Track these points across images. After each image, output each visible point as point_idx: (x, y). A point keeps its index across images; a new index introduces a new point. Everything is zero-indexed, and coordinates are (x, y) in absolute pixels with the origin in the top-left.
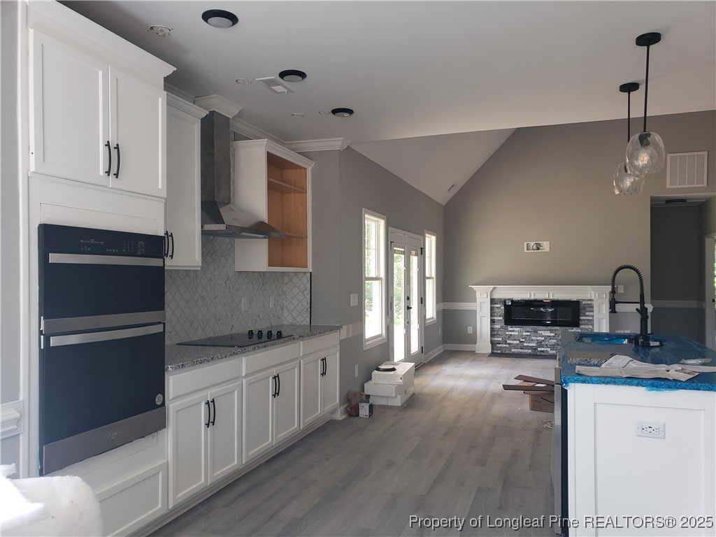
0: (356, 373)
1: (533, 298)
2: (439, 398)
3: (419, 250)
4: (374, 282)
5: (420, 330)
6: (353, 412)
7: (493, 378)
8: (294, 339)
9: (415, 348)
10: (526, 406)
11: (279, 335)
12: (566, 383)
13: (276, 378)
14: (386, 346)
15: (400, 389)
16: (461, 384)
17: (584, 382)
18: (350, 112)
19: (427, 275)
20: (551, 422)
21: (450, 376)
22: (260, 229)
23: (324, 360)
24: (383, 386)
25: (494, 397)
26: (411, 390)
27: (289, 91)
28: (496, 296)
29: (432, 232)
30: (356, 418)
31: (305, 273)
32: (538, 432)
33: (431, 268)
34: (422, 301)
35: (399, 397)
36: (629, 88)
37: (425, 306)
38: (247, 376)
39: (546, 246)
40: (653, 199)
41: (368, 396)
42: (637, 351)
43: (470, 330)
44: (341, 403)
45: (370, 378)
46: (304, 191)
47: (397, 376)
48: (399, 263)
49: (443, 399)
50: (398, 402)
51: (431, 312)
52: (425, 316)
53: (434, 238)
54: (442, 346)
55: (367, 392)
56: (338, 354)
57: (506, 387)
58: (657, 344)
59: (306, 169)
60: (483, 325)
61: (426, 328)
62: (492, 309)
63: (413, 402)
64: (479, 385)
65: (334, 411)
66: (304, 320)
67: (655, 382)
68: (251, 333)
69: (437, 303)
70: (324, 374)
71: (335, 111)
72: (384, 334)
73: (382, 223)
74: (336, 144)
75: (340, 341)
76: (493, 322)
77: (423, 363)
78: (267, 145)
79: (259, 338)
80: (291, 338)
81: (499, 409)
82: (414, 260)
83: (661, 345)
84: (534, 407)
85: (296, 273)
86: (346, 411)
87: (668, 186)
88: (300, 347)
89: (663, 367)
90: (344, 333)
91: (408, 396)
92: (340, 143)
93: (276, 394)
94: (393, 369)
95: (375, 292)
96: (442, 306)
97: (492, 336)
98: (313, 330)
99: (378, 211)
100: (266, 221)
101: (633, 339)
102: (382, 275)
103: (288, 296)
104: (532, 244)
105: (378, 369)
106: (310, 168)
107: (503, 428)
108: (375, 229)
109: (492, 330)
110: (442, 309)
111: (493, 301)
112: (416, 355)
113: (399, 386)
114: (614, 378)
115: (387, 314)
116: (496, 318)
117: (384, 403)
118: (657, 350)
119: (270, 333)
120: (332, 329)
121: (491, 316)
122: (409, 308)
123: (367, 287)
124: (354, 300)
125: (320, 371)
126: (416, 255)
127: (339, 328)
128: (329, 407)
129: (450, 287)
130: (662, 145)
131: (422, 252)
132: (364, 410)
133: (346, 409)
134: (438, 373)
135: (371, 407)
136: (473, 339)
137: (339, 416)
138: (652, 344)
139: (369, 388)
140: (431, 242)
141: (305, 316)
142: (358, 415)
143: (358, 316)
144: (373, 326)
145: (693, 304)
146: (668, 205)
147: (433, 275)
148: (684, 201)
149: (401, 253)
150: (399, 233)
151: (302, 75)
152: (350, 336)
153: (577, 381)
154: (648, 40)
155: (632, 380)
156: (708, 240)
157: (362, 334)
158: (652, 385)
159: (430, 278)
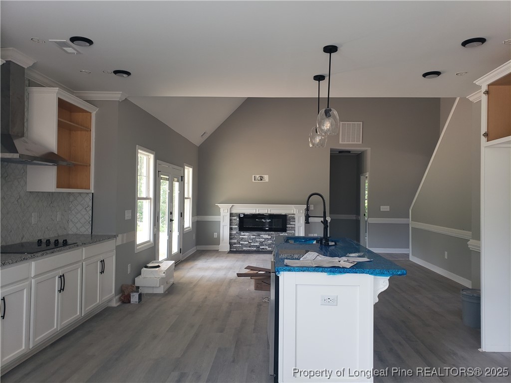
0: (129, 270)
1: (257, 212)
2: (191, 286)
3: (180, 178)
4: (144, 201)
5: (179, 237)
6: (125, 299)
7: (230, 268)
8: (78, 246)
9: (175, 249)
10: (252, 287)
11: (65, 243)
12: (279, 272)
13: (62, 277)
14: (152, 249)
15: (163, 281)
16: (208, 274)
17: (289, 270)
18: (128, 74)
19: (186, 196)
20: (268, 298)
21: (200, 269)
22: (49, 158)
23: (102, 261)
24: (149, 279)
25: (231, 282)
26: (171, 281)
27: (78, 53)
28: (234, 211)
29: (190, 165)
30: (128, 304)
31: (88, 194)
32: (259, 305)
33: (189, 191)
34: (182, 215)
35: (162, 286)
36: (319, 78)
37: (184, 219)
38: (35, 276)
39: (266, 178)
40: (332, 150)
41: (138, 288)
42: (321, 249)
43: (215, 235)
44: (116, 294)
45: (140, 274)
46: (89, 129)
47: (161, 271)
48: (165, 186)
49: (195, 286)
50: (161, 290)
51: (188, 223)
52: (183, 226)
53: (191, 170)
54: (195, 248)
55: (137, 284)
56: (114, 257)
57: (239, 275)
58: (333, 243)
59: (91, 113)
60: (225, 232)
61: (184, 235)
62: (231, 220)
63: (172, 289)
64: (221, 274)
65: (110, 300)
66: (86, 230)
67: (332, 269)
68: (40, 242)
69: (193, 216)
70: (102, 272)
71: (116, 72)
72: (152, 240)
73: (152, 157)
74: (117, 96)
75: (117, 247)
76: (231, 229)
77: (180, 260)
78: (58, 93)
79: (47, 246)
80: (76, 245)
81: (234, 291)
82: (176, 185)
83: (336, 244)
84: (258, 287)
85: (80, 193)
86: (120, 299)
87: (340, 142)
88: (83, 252)
89: (337, 259)
90: (119, 240)
91: (168, 286)
92: (120, 96)
93: (61, 290)
94: (158, 266)
95: (145, 209)
96: (196, 218)
97: (230, 239)
98: (94, 238)
99: (148, 148)
100: (55, 150)
101: (319, 240)
102: (151, 195)
103: (73, 212)
104: (258, 176)
105: (146, 267)
106: (95, 112)
107: (237, 304)
108: (146, 161)
109: (231, 235)
110: (196, 220)
111: (231, 215)
112: (176, 254)
113: (162, 278)
114: (308, 267)
115: (155, 225)
116: (233, 227)
117: (150, 291)
118: (333, 247)
119: (56, 242)
120: (109, 237)
121: (230, 225)
122: (171, 220)
123: (139, 204)
124: (128, 215)
125: (99, 270)
126: (178, 181)
127: (115, 236)
128: (106, 297)
129: (202, 205)
130: (338, 117)
131: (182, 179)
132: (134, 298)
133: (120, 298)
134: (192, 267)
135: (140, 296)
136: (217, 242)
137: (115, 304)
138: (331, 243)
139: (139, 281)
140: (189, 172)
141: (87, 227)
142: (129, 302)
143: (131, 227)
144: (143, 234)
145: (353, 217)
146: (341, 154)
147: (191, 196)
148: (349, 152)
149: (167, 179)
150: (165, 165)
151: (90, 42)
152: (125, 242)
153: (285, 270)
154: (330, 49)
155: (318, 269)
156: (362, 178)
157: (134, 241)
158: (331, 272)
159: (187, 198)
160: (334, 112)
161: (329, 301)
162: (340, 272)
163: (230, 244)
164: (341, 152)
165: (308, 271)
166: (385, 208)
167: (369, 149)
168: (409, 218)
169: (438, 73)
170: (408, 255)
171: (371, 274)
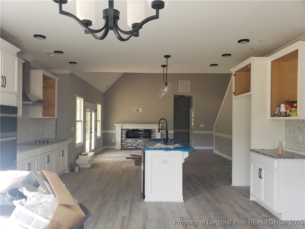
0: (73, 156)
1: (136, 128)
2: (103, 164)
3: (95, 110)
4: (79, 122)
5: (95, 141)
6: (72, 170)
7: (122, 157)
8: (54, 143)
9: (93, 148)
10: (133, 164)
11: (48, 142)
12: (145, 150)
13: (48, 156)
14: (83, 146)
15: (90, 161)
16: (111, 159)
17: (149, 150)
18: (76, 63)
21: (106, 157)
22: (39, 102)
23: (63, 151)
24: (82, 161)
25: (123, 162)
26: (93, 162)
27: (56, 56)
28: (123, 128)
29: (100, 103)
31: (54, 119)
32: (137, 171)
33: (99, 117)
34: (96, 130)
35: (89, 164)
36: (164, 66)
37: (97, 132)
38: (40, 155)
39: (140, 110)
40: (174, 95)
41: (77, 165)
42: (164, 143)
43: (113, 140)
44: (68, 167)
45: (78, 158)
46: (54, 88)
47: (88, 157)
48: (88, 114)
49: (105, 164)
50: (89, 166)
51: (99, 134)
52: (97, 135)
54: (102, 147)
56: (67, 149)
57: (127, 158)
58: (170, 141)
59: (55, 80)
60: (118, 138)
61: (97, 140)
62: (121, 132)
63: (94, 166)
64: (117, 159)
65: (65, 170)
67: (166, 149)
68: (36, 141)
69: (101, 130)
70: (63, 156)
71: (70, 63)
72: (83, 142)
73: (82, 100)
74: (68, 72)
75: (68, 144)
76: (122, 137)
77: (97, 153)
78: (43, 72)
79: (39, 143)
81: (124, 166)
82: (93, 114)
83: (171, 141)
84: (136, 164)
85: (50, 119)
87: (179, 91)
88: (55, 146)
89: (169, 146)
90: (69, 142)
91: (92, 164)
92: (69, 72)
93: (48, 162)
94: (87, 155)
95: (79, 127)
97: (121, 142)
98: (57, 140)
99: (81, 96)
100: (42, 99)
101: (164, 140)
102: (82, 120)
103: (47, 128)
104: (136, 109)
105: (81, 155)
106: (57, 80)
107: (126, 171)
108: (80, 102)
109: (121, 140)
110: (103, 133)
111: (122, 130)
114: (157, 148)
115: (84, 134)
116: (123, 136)
117: (83, 167)
118: (170, 143)
120: (66, 140)
121: (121, 135)
122: (91, 132)
123: (77, 124)
124: (72, 129)
126: (94, 112)
127: (68, 139)
128: (64, 168)
129: (106, 124)
130: (170, 86)
131: (96, 111)
132: (77, 169)
133: (70, 169)
134: (102, 157)
135: (79, 168)
136: (114, 144)
137: (67, 171)
138: (168, 141)
139: (78, 162)
140: (99, 107)
141: (54, 135)
142: (74, 171)
143: (74, 135)
144: (79, 140)
145: (186, 131)
146: (179, 97)
147: (100, 119)
148: (184, 96)
149: (89, 111)
150: (88, 104)
151: (62, 52)
152: (71, 142)
154: (167, 57)
155: (161, 149)
156: (191, 110)
157: (75, 142)
158: (165, 150)
159: (98, 121)
160: (169, 84)
161: (165, 162)
162: (169, 150)
163: (121, 145)
164: (180, 96)
165: (157, 150)
166: (202, 126)
167: (194, 95)
168: (213, 131)
169: (216, 65)
170: (213, 150)
171: (181, 151)
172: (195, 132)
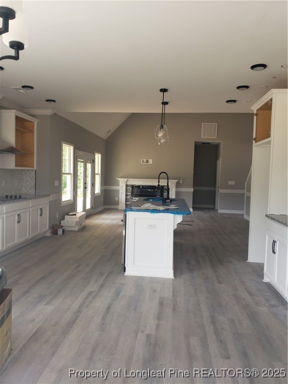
0: (57, 216)
1: (152, 185)
2: (96, 227)
4: (67, 175)
5: (91, 198)
6: (55, 232)
8: (27, 199)
9: (88, 206)
11: (20, 197)
12: (126, 212)
13: (19, 215)
14: (72, 205)
15: (78, 223)
17: (131, 211)
18: (54, 101)
19: (96, 172)
21: (103, 219)
22: (11, 150)
23: (41, 209)
24: (70, 222)
26: (84, 224)
27: (26, 92)
28: (129, 183)
29: (99, 152)
30: (56, 236)
31: (33, 170)
33: (98, 169)
34: (93, 185)
35: (77, 227)
36: (165, 103)
37: (94, 187)
38: (6, 213)
39: (151, 161)
40: (196, 142)
43: (117, 198)
44: (49, 229)
45: (64, 219)
46: (33, 132)
47: (77, 218)
49: (98, 227)
50: (76, 229)
51: (98, 190)
52: (94, 192)
53: (100, 155)
54: (103, 207)
55: (62, 225)
56: (48, 207)
59: (34, 123)
60: (122, 197)
61: (94, 198)
62: (126, 189)
63: (83, 229)
64: (115, 222)
65: (46, 232)
66: (32, 192)
68: (7, 196)
69: (101, 186)
70: (41, 215)
71: (47, 101)
72: (72, 199)
73: (72, 148)
74: (49, 112)
75: (49, 202)
76: (126, 195)
77: (89, 214)
78: (15, 113)
79: (11, 198)
80: (26, 199)
82: (89, 166)
85: (28, 170)
86: (52, 232)
87: (202, 137)
88: (30, 203)
90: (51, 198)
91: (81, 227)
92: (51, 112)
93: (19, 222)
94: (75, 215)
95: (68, 180)
96: (104, 188)
97: (126, 201)
98: (36, 196)
99: (69, 142)
100: (14, 146)
102: (72, 172)
103: (24, 181)
104: (145, 160)
105: (68, 215)
106: (36, 122)
108: (68, 151)
109: (126, 199)
110: (104, 189)
111: (127, 186)
112: (89, 210)
113: (77, 221)
115: (74, 190)
116: (128, 194)
117: (70, 229)
119: (16, 197)
120: (45, 196)
121: (126, 192)
122: (85, 188)
123: (63, 178)
124: (56, 183)
125: (39, 214)
126: (90, 163)
127: (49, 195)
128: (43, 230)
129: (108, 178)
130: (167, 130)
131: (93, 162)
132: (60, 232)
134: (99, 218)
135: (63, 230)
136: (117, 203)
137: (48, 234)
138: (167, 201)
139: (63, 223)
140: (98, 157)
141: (33, 190)
142: (57, 234)
143: (59, 190)
144: (67, 196)
146: (204, 145)
147: (100, 173)
148: (209, 143)
149: (82, 162)
150: (81, 153)
151: (32, 88)
152: (55, 199)
153: (129, 211)
155: (146, 210)
156: (218, 161)
157: (61, 199)
158: (152, 212)
159: (98, 174)
161: (151, 227)
162: (157, 212)
163: (126, 205)
164: (204, 143)
165: (141, 211)
166: (231, 183)
167: (222, 142)
168: (244, 189)
169: (235, 101)
170: (243, 214)
171: (173, 213)
172: (221, 191)
